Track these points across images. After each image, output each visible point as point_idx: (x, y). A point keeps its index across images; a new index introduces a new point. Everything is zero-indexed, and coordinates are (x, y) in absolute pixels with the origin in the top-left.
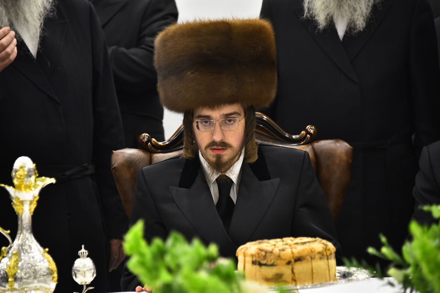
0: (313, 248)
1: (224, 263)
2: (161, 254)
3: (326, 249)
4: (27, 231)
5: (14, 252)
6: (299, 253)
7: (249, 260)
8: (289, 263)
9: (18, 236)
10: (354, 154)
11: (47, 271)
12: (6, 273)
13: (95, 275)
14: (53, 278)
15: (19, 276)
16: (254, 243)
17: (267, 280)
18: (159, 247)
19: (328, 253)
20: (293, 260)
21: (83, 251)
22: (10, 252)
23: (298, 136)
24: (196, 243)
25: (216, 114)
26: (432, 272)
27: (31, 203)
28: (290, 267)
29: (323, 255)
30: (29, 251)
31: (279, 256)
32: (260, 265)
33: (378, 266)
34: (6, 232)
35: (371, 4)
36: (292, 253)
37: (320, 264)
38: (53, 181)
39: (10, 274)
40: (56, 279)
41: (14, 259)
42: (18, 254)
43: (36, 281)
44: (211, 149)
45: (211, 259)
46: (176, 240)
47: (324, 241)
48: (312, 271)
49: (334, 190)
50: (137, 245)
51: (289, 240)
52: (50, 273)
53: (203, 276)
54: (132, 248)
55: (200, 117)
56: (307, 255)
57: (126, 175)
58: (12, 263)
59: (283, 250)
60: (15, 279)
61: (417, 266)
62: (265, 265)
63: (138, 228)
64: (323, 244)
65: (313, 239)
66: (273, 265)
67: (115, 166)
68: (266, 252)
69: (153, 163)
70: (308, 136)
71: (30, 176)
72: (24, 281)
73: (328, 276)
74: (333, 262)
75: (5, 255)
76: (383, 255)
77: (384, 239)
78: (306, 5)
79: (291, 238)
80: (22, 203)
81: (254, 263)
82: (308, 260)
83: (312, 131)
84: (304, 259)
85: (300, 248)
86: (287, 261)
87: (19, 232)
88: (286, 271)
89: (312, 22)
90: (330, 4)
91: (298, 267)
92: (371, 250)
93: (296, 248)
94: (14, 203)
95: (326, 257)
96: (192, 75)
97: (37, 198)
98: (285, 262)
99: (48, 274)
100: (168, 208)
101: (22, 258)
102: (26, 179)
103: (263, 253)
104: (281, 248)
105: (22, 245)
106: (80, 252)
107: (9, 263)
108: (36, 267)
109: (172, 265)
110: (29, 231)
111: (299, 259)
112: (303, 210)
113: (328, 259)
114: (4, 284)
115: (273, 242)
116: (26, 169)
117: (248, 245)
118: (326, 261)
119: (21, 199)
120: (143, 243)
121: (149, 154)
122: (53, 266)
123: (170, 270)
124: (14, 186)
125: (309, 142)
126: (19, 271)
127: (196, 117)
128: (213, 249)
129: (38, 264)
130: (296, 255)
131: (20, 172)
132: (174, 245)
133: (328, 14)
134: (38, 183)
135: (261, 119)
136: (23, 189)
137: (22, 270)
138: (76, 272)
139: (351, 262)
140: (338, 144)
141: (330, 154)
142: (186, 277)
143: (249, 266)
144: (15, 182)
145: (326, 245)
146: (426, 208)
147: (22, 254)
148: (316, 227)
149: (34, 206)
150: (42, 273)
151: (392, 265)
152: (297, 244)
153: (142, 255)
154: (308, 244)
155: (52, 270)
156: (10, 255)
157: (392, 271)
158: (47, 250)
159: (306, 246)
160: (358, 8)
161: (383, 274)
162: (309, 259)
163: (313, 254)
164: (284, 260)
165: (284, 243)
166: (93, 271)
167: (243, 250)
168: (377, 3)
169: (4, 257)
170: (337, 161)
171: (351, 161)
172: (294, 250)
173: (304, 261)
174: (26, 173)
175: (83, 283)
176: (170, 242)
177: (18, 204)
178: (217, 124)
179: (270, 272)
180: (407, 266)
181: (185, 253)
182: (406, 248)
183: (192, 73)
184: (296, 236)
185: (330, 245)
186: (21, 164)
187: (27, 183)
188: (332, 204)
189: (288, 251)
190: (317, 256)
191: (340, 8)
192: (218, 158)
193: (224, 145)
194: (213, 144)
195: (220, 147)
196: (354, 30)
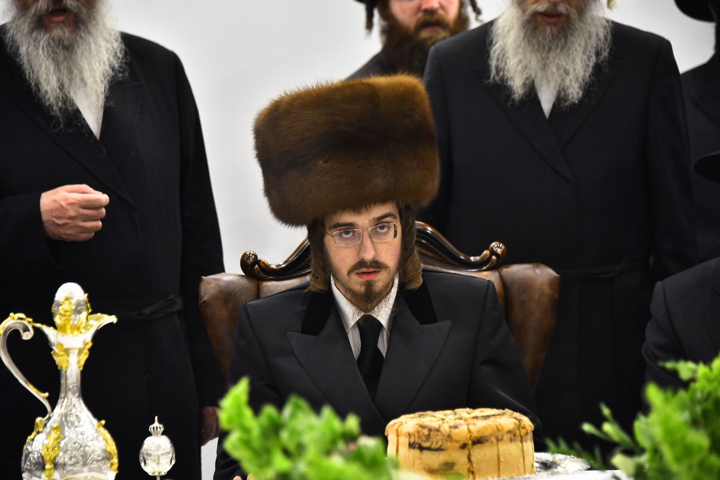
0: (500, 425)
1: (369, 443)
2: (275, 428)
3: (520, 426)
4: (74, 393)
5: (55, 426)
6: (478, 432)
7: (404, 441)
8: (464, 446)
9: (60, 401)
10: (562, 286)
11: (103, 455)
12: (43, 457)
13: (173, 462)
14: (112, 464)
15: (60, 460)
16: (412, 415)
17: (431, 471)
18: (271, 418)
19: (523, 431)
20: (470, 442)
21: (157, 425)
22: (48, 425)
23: (478, 258)
24: (327, 412)
25: (363, 220)
26: (678, 459)
27: (80, 351)
28: (466, 452)
29: (515, 435)
30: (76, 423)
31: (449, 436)
32: (421, 448)
33: (597, 452)
34: (42, 394)
35: (591, 64)
36: (469, 431)
37: (510, 449)
38: (113, 319)
39: (47, 458)
40: (116, 466)
41: (54, 435)
42: (60, 428)
43: (86, 469)
44: (357, 273)
45: (350, 438)
46: (297, 407)
47: (517, 415)
48: (499, 460)
49: (531, 338)
50: (240, 415)
51: (463, 412)
52: (107, 457)
53: (337, 462)
54: (230, 421)
55: (337, 226)
56: (491, 435)
57: (221, 313)
58: (50, 442)
59: (456, 427)
60: (56, 466)
61: (656, 451)
62: (429, 449)
63: (240, 391)
64: (516, 418)
65: (501, 411)
66: (440, 449)
67: (205, 299)
68: (430, 430)
69: (262, 295)
70: (494, 257)
71: (79, 312)
72: (69, 468)
73: (521, 467)
74: (529, 445)
75: (41, 430)
76: (605, 434)
77: (606, 411)
78: (493, 63)
79: (468, 410)
80: (67, 351)
81: (411, 446)
82: (492, 442)
83: (499, 251)
84: (487, 441)
85: (481, 424)
86: (462, 443)
87: (62, 395)
88: (460, 458)
89: (502, 88)
90: (530, 62)
91: (478, 453)
92: (587, 428)
93: (474, 424)
94: (55, 353)
95: (519, 438)
96: (325, 165)
97: (90, 345)
98: (458, 445)
99: (103, 459)
101: (66, 434)
102: (73, 317)
103: (426, 431)
104: (452, 423)
105: (66, 415)
106: (151, 426)
107: (46, 442)
108: (87, 449)
109: (291, 446)
110: (77, 394)
111: (479, 441)
112: (485, 368)
113: (522, 441)
114: (38, 473)
115: (440, 414)
116: (74, 301)
117: (403, 418)
118: (520, 444)
119: (66, 346)
120: (248, 413)
121: (256, 281)
122: (112, 447)
123: (287, 453)
124: (55, 327)
125: (494, 267)
126: (61, 454)
127: (331, 228)
128: (353, 423)
129: (90, 443)
130: (475, 434)
131: (66, 306)
132: (293, 416)
133: (527, 79)
134: (91, 322)
135: (422, 233)
136: (69, 331)
137: (65, 452)
138: (146, 457)
139: (557, 444)
140: (538, 271)
141: (526, 286)
142: (311, 464)
143: (404, 449)
144: (58, 320)
145: (520, 421)
146: (669, 365)
147: (66, 428)
148: (505, 395)
149: (84, 357)
150: (96, 457)
151: (618, 450)
152: (476, 418)
153: (246, 430)
154: (492, 419)
155: (110, 454)
156: (48, 429)
157: (618, 459)
158: (103, 422)
159: (490, 422)
160: (571, 71)
161: (606, 465)
162: (495, 441)
163: (500, 433)
164: (457, 441)
165: (457, 416)
166: (170, 455)
167: (396, 427)
168: (602, 62)
169: (38, 433)
170: (537, 296)
171: (557, 296)
172: (472, 428)
173: (487, 444)
174: (73, 307)
175: (156, 474)
176: (288, 411)
177: (62, 353)
178: (366, 234)
179: (435, 459)
180: (642, 451)
181: (311, 428)
182: (640, 424)
183: (326, 162)
184: (474, 407)
185: (526, 421)
186: (67, 294)
187: (75, 323)
188: (528, 361)
189: (463, 428)
190: (506, 437)
191: (544, 67)
192: (369, 285)
193: (377, 266)
194: (361, 266)
195: (372, 270)
196: (565, 101)
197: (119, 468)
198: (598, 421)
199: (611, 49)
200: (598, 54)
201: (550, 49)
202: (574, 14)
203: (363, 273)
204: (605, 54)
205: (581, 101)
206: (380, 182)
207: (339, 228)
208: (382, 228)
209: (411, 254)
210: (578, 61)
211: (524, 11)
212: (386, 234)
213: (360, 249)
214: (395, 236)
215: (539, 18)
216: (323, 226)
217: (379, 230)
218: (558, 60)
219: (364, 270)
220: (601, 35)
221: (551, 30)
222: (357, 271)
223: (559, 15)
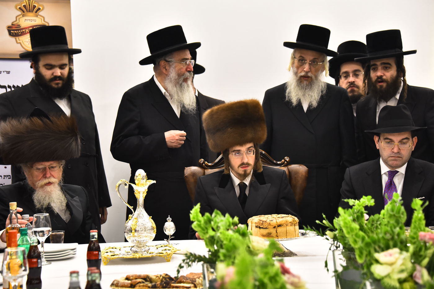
0: (287, 220)
2: (210, 221)
3: (294, 221)
4: (141, 207)
5: (135, 218)
6: (280, 222)
7: (254, 225)
8: (275, 227)
9: (137, 209)
10: (309, 172)
11: (151, 228)
12: (131, 228)
13: (175, 231)
14: (154, 231)
15: (137, 229)
16: (257, 216)
17: (263, 236)
18: (207, 217)
19: (295, 222)
20: (277, 226)
21: (169, 218)
22: (133, 217)
23: (280, 162)
24: (227, 215)
25: (243, 149)
26: (348, 233)
27: (143, 193)
28: (275, 229)
29: (292, 224)
30: (142, 217)
31: (270, 224)
32: (260, 228)
33: (321, 230)
34: (131, 207)
35: (320, 95)
36: (276, 222)
37: (290, 228)
38: (155, 182)
39: (133, 228)
40: (155, 232)
41: (135, 220)
42: (136, 218)
43: (145, 232)
44: (241, 167)
45: (235, 225)
46: (217, 213)
47: (293, 217)
48: (287, 232)
49: (298, 190)
50: (197, 216)
51: (275, 216)
52: (153, 229)
53: (230, 233)
54: (194, 218)
55: (234, 151)
56: (284, 224)
57: (192, 180)
58: (134, 223)
59: (272, 221)
60: (135, 231)
61: (341, 230)
62: (262, 228)
63: (197, 208)
64: (292, 218)
65: (287, 215)
66: (266, 228)
67: (186, 175)
68: (263, 221)
69: (206, 174)
70: (286, 162)
71: (143, 179)
72: (140, 232)
73: (294, 234)
74: (297, 227)
75: (131, 219)
76: (324, 224)
77: (324, 216)
78: (287, 94)
79: (276, 215)
80: (139, 192)
81: (256, 227)
82: (284, 226)
83: (288, 160)
84: (283, 225)
85: (281, 220)
86: (274, 226)
87: (138, 207)
88: (273, 231)
90: (299, 93)
91: (279, 229)
92: (317, 221)
93: (278, 220)
94: (135, 193)
95: (294, 225)
96: (231, 130)
97: (147, 190)
98: (273, 227)
99: (151, 229)
100: (213, 198)
101: (139, 220)
102: (141, 181)
103: (262, 222)
104: (271, 220)
105: (139, 214)
106: (167, 219)
107: (132, 223)
108: (146, 226)
109: (215, 227)
110: (143, 207)
111: (280, 226)
112: (282, 200)
113: (295, 226)
114: (130, 233)
115: (266, 216)
116: (142, 176)
117: (254, 217)
118: (294, 227)
119: (139, 191)
120: (200, 215)
121: (204, 170)
122: (154, 226)
123: (213, 230)
124: (136, 184)
125: (286, 166)
126: (137, 227)
127: (231, 152)
128: (236, 219)
129: (147, 224)
130: (279, 223)
131: (139, 177)
132: (215, 216)
133: (298, 98)
134: (147, 183)
135: (261, 153)
136: (140, 186)
137: (139, 226)
138: (165, 229)
139: (307, 227)
140: (301, 167)
141: (297, 173)
142: (221, 233)
143: (254, 228)
144: (136, 182)
145: (294, 219)
146: (346, 200)
147: (139, 219)
148: (289, 210)
149: (145, 194)
150: (149, 228)
151: (328, 229)
152: (279, 217)
153: (200, 221)
154: (284, 218)
155: (153, 227)
156: (132, 219)
157: (328, 232)
158: (151, 217)
159: (284, 219)
160: (313, 96)
161: (323, 234)
162: (285, 226)
163: (287, 223)
164: (272, 226)
165: (272, 217)
166: (174, 228)
167: (251, 220)
168: (323, 95)
169: (130, 220)
170: (300, 176)
171: (307, 176)
172: (277, 221)
173: (282, 226)
174: (142, 178)
175: (169, 235)
176: (214, 215)
177: (138, 193)
178: (244, 154)
179: (265, 232)
180: (336, 229)
181: (222, 221)
182: (336, 221)
183: (231, 129)
185: (296, 219)
186: (139, 173)
187: (142, 183)
188: (297, 198)
189: (274, 221)
190: (289, 224)
191: (304, 95)
192: (245, 171)
193: (248, 164)
194: (243, 165)
195: (246, 166)
196: (311, 107)
197: (156, 233)
198: (321, 219)
199: (326, 91)
200: (322, 92)
201: (306, 89)
202: (313, 77)
203: (243, 167)
204: (324, 92)
205: (317, 107)
206: (249, 135)
207: (235, 152)
208: (250, 151)
209: (259, 160)
210: (315, 93)
211: (297, 76)
212: (251, 153)
213: (242, 159)
214: (253, 154)
215: (302, 78)
216: (229, 151)
217: (249, 152)
218: (308, 92)
219: (244, 166)
220: (323, 86)
221: (306, 83)
222: (241, 166)
223: (308, 77)
